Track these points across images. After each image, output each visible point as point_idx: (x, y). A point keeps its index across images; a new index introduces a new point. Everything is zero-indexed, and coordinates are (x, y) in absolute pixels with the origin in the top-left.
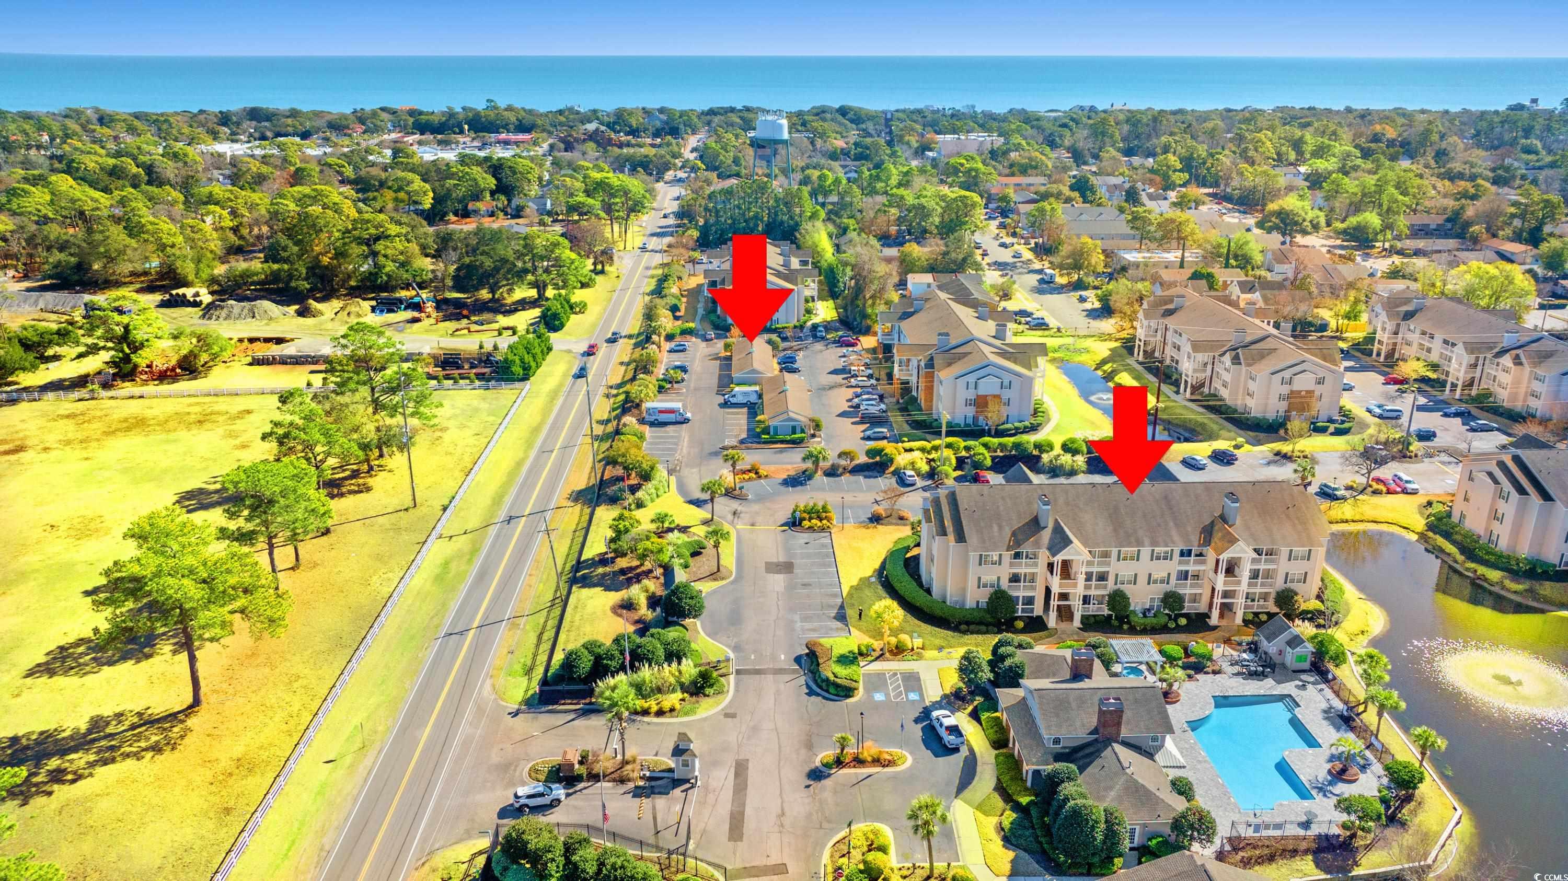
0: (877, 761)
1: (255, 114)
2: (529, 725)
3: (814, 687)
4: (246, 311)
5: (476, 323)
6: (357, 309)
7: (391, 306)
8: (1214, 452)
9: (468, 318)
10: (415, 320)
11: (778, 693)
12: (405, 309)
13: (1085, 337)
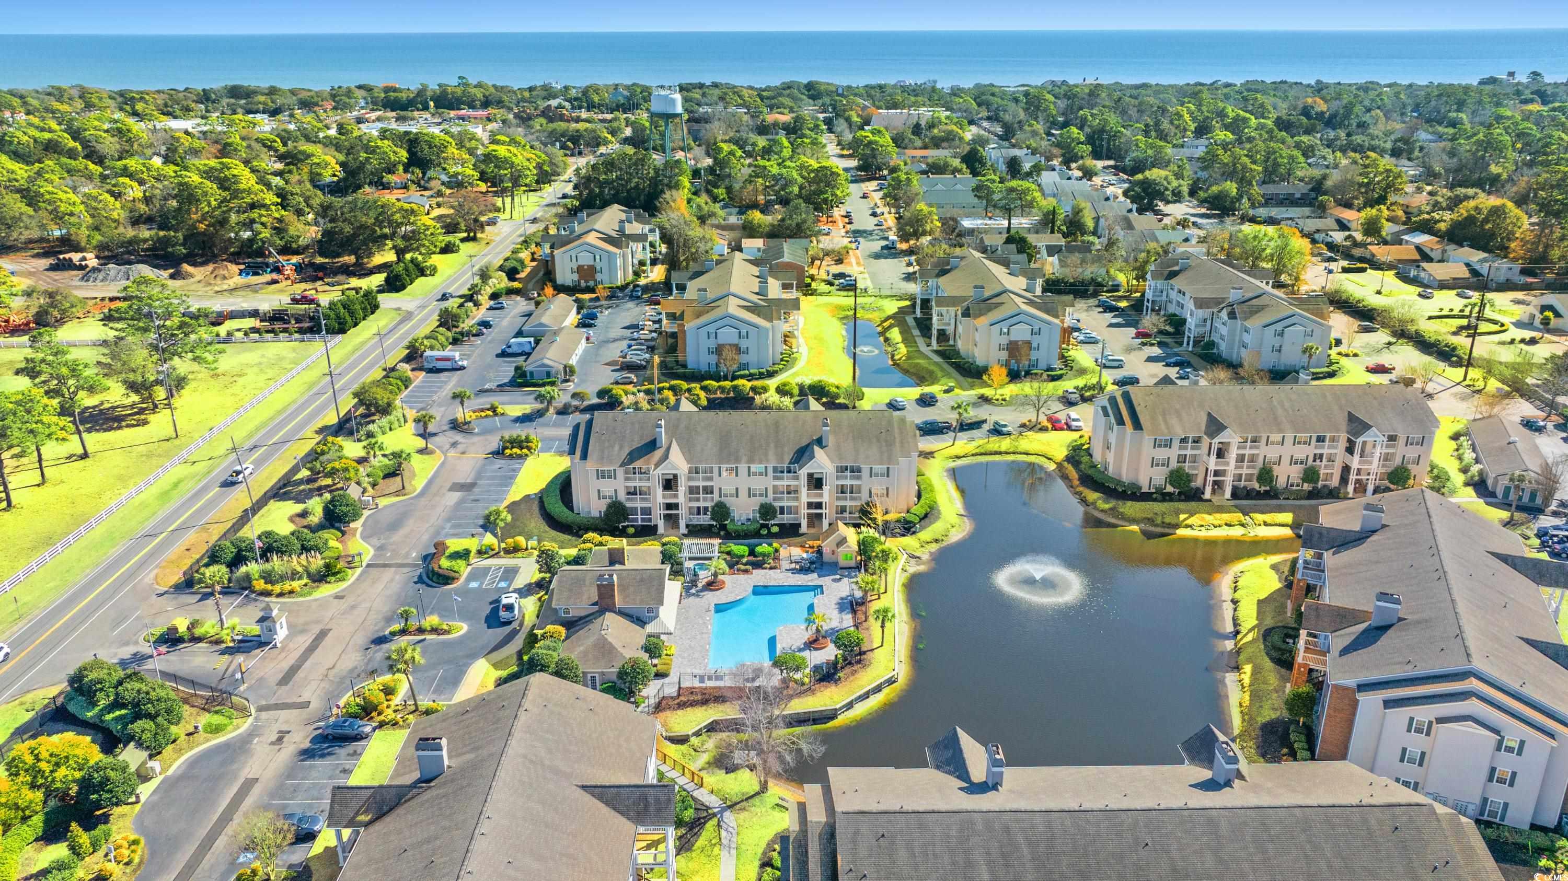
0: (434, 630)
1: (235, 92)
2: (168, 603)
3: (425, 578)
4: (121, 274)
5: (328, 284)
6: (225, 272)
7: (255, 270)
8: (922, 395)
9: (322, 279)
10: (275, 282)
11: (392, 580)
12: (272, 271)
13: (887, 297)
